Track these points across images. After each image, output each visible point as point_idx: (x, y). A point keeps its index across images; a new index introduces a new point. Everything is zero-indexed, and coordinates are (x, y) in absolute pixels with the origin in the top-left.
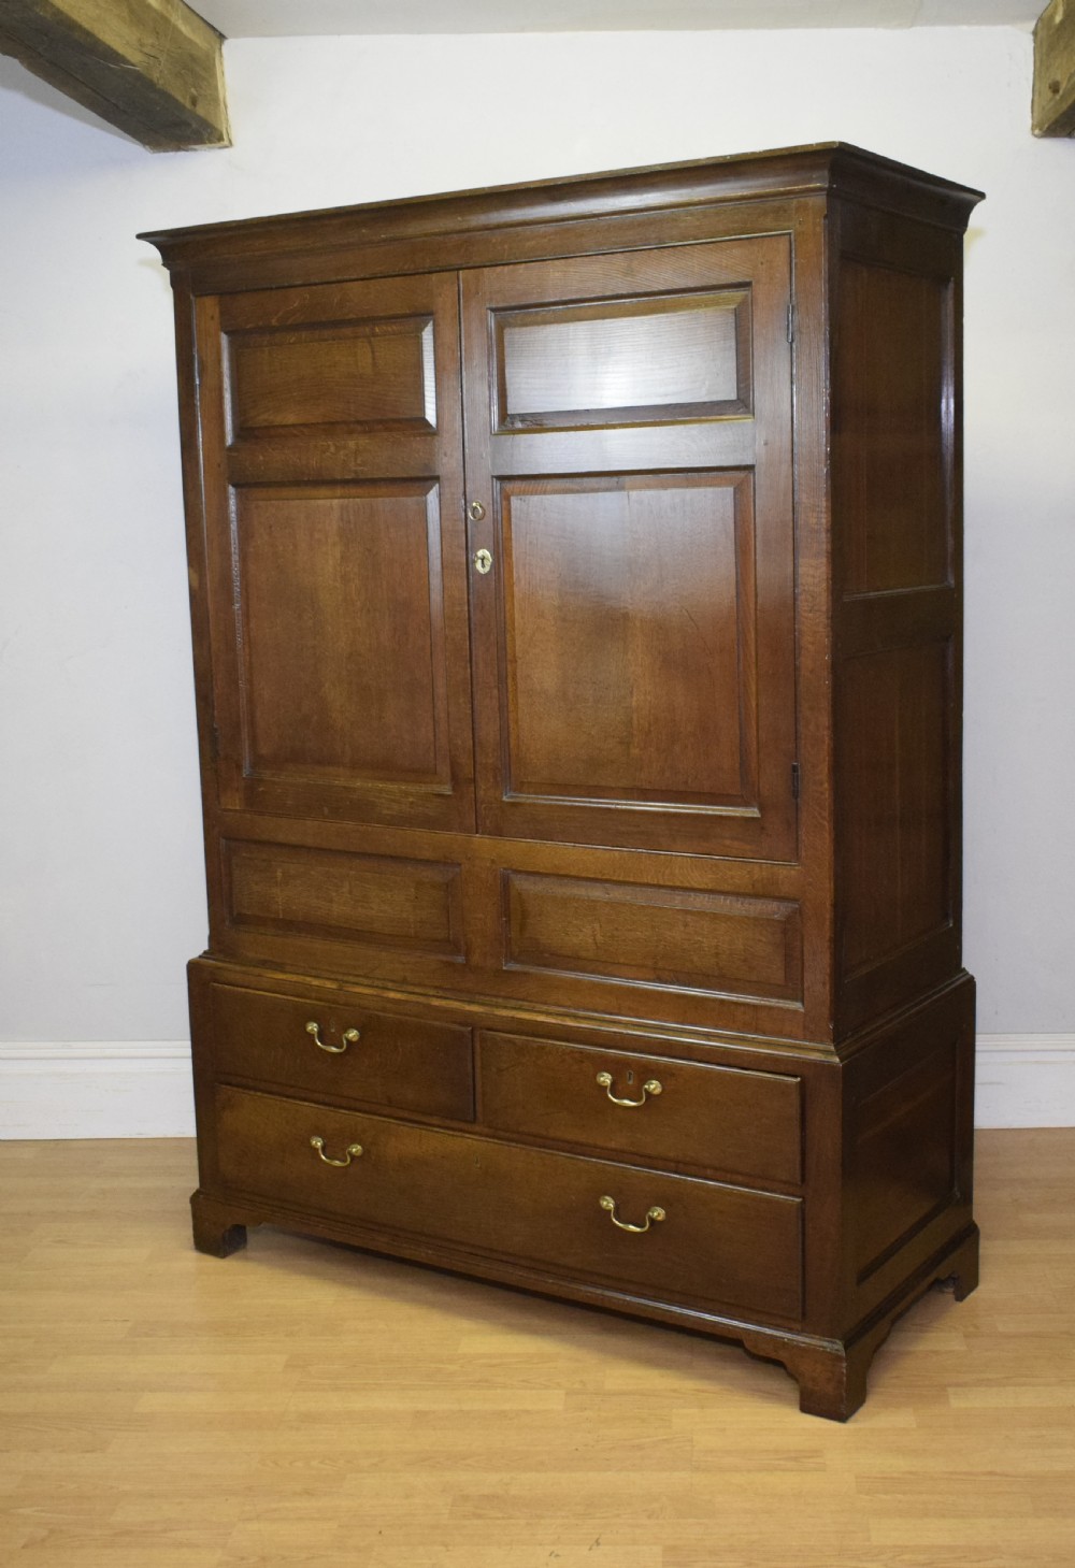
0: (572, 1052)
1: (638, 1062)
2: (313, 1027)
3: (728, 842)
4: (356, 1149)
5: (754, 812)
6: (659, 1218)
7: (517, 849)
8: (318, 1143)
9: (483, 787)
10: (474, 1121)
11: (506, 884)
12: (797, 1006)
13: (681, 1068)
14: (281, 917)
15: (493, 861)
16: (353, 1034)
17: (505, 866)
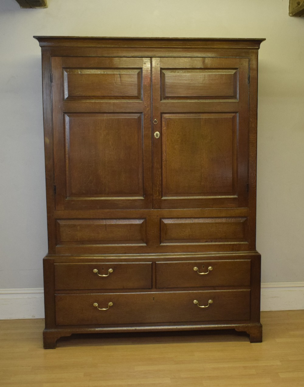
0: (186, 263)
1: (206, 262)
2: (95, 270)
3: (229, 204)
4: (111, 304)
5: (236, 196)
6: (212, 303)
7: (165, 211)
8: (96, 304)
9: (155, 196)
10: (152, 288)
11: (161, 222)
12: (246, 243)
13: (219, 262)
14: (79, 240)
15: (158, 216)
16: (111, 270)
17: (160, 217)
